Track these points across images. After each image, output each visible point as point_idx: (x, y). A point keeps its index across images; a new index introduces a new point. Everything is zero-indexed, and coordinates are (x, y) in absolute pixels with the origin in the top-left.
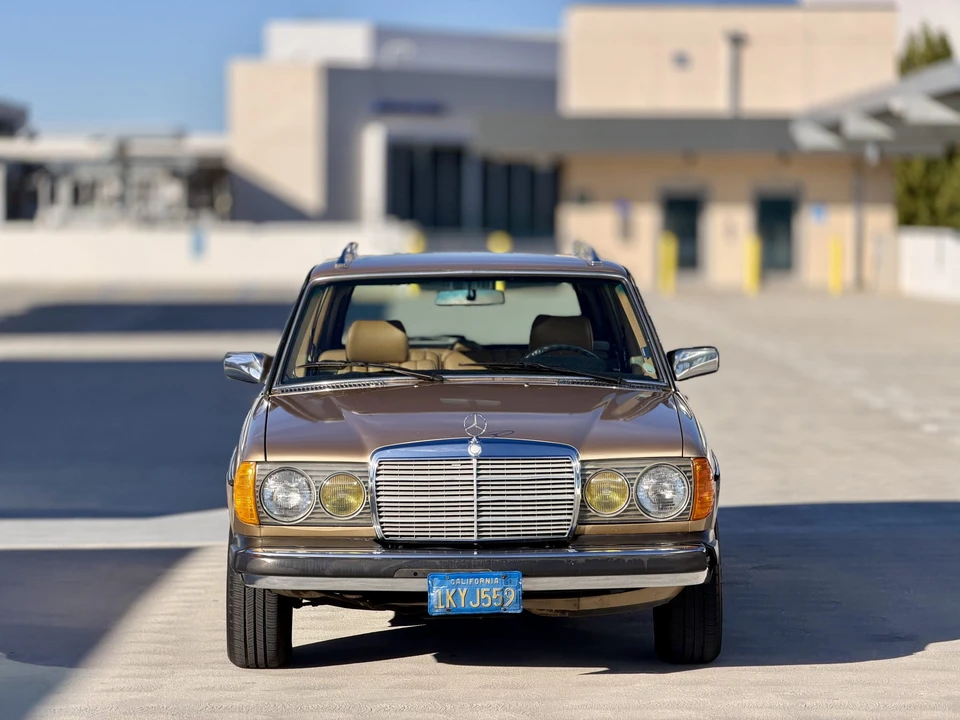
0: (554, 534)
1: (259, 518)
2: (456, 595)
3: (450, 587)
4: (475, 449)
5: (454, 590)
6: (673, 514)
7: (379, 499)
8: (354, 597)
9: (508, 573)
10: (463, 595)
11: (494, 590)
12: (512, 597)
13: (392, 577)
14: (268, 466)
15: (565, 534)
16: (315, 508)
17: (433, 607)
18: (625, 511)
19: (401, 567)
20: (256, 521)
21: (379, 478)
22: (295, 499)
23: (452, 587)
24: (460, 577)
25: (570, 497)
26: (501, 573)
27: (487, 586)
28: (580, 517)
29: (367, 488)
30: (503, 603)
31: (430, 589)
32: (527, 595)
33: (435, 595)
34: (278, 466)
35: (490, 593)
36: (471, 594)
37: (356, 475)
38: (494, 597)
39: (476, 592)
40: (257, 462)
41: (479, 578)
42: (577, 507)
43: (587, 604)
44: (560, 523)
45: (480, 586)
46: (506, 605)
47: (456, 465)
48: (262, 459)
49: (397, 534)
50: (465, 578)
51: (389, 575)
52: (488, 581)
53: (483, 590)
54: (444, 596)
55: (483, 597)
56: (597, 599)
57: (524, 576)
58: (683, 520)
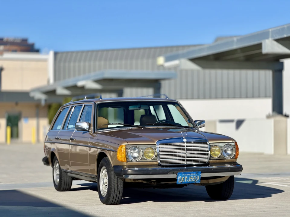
0: (203, 163)
1: (127, 160)
2: (184, 179)
4: (185, 140)
5: (184, 177)
6: (231, 157)
7: (160, 154)
8: (154, 180)
9: (198, 172)
10: (186, 178)
11: (194, 177)
12: (198, 179)
13: (168, 174)
14: (129, 146)
15: (206, 162)
16: (142, 157)
17: (178, 182)
18: (220, 156)
19: (169, 171)
20: (126, 161)
21: (160, 148)
22: (136, 155)
25: (208, 152)
26: (197, 172)
28: (210, 158)
29: (156, 151)
30: (196, 180)
31: (177, 177)
32: (202, 178)
33: (179, 178)
34: (131, 146)
35: (193, 178)
36: (188, 178)
37: (153, 148)
38: (194, 179)
39: (189, 178)
41: (190, 173)
42: (209, 155)
43: (211, 181)
44: (205, 160)
45: (191, 176)
46: (196, 181)
47: (180, 144)
48: (127, 144)
49: (165, 163)
50: (187, 174)
51: (167, 174)
52: (193, 174)
53: (191, 177)
54: (181, 179)
55: (191, 179)
56: (213, 180)
57: (202, 173)
58: (233, 158)
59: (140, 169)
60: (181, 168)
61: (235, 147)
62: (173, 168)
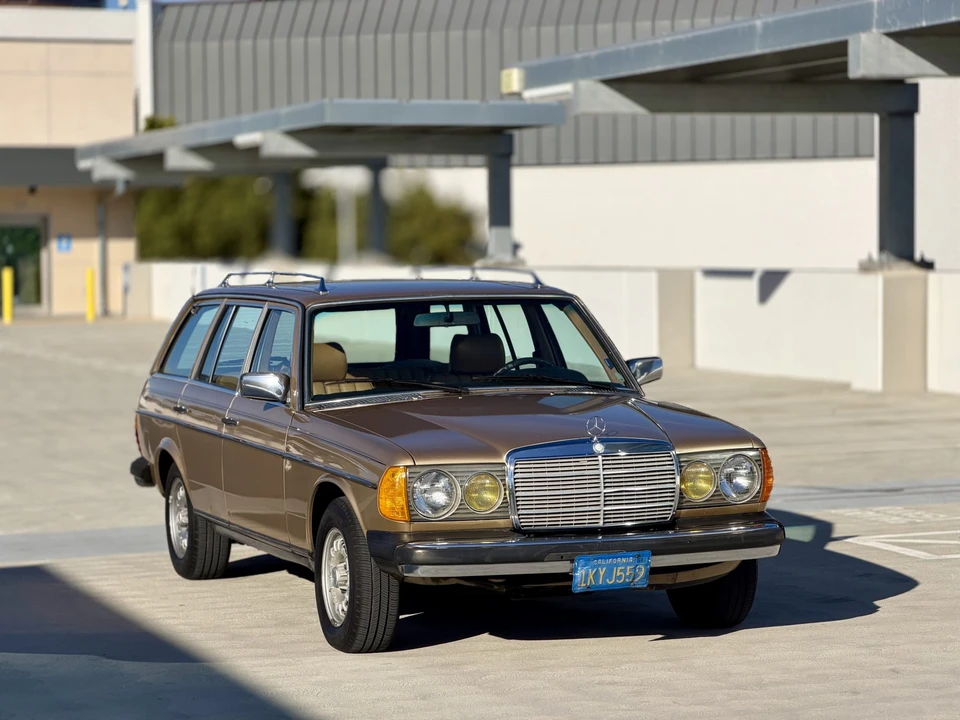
0: (659, 519)
1: (410, 515)
2: (596, 575)
3: (593, 568)
4: (599, 448)
5: (595, 570)
6: (747, 498)
7: (518, 494)
8: (500, 581)
9: (641, 553)
10: (602, 573)
11: (628, 568)
12: (642, 574)
13: (543, 561)
14: (417, 470)
15: (667, 518)
16: (460, 505)
17: (576, 585)
18: (712, 496)
19: (549, 552)
20: (407, 519)
21: (517, 476)
22: (439, 498)
23: (594, 567)
24: (601, 559)
25: (672, 486)
26: (636, 553)
27: (624, 564)
28: (679, 503)
29: (504, 485)
30: (634, 579)
31: (574, 570)
32: (654, 571)
33: (579, 574)
34: (425, 470)
35: (624, 571)
36: (609, 574)
37: (494, 474)
38: (628, 574)
39: (612, 571)
40: (407, 467)
41: (617, 558)
42: (677, 494)
43: (683, 578)
44: (664, 509)
45: (617, 565)
46: (636, 580)
47: (584, 461)
48: (410, 463)
49: (533, 523)
50: (605, 559)
51: (540, 559)
52: (624, 560)
53: (619, 568)
54: (587, 575)
55: (618, 574)
56: (690, 573)
57: (653, 554)
58: (755, 502)
59: (454, 544)
60: (586, 540)
61: (760, 465)
62: (559, 541)
